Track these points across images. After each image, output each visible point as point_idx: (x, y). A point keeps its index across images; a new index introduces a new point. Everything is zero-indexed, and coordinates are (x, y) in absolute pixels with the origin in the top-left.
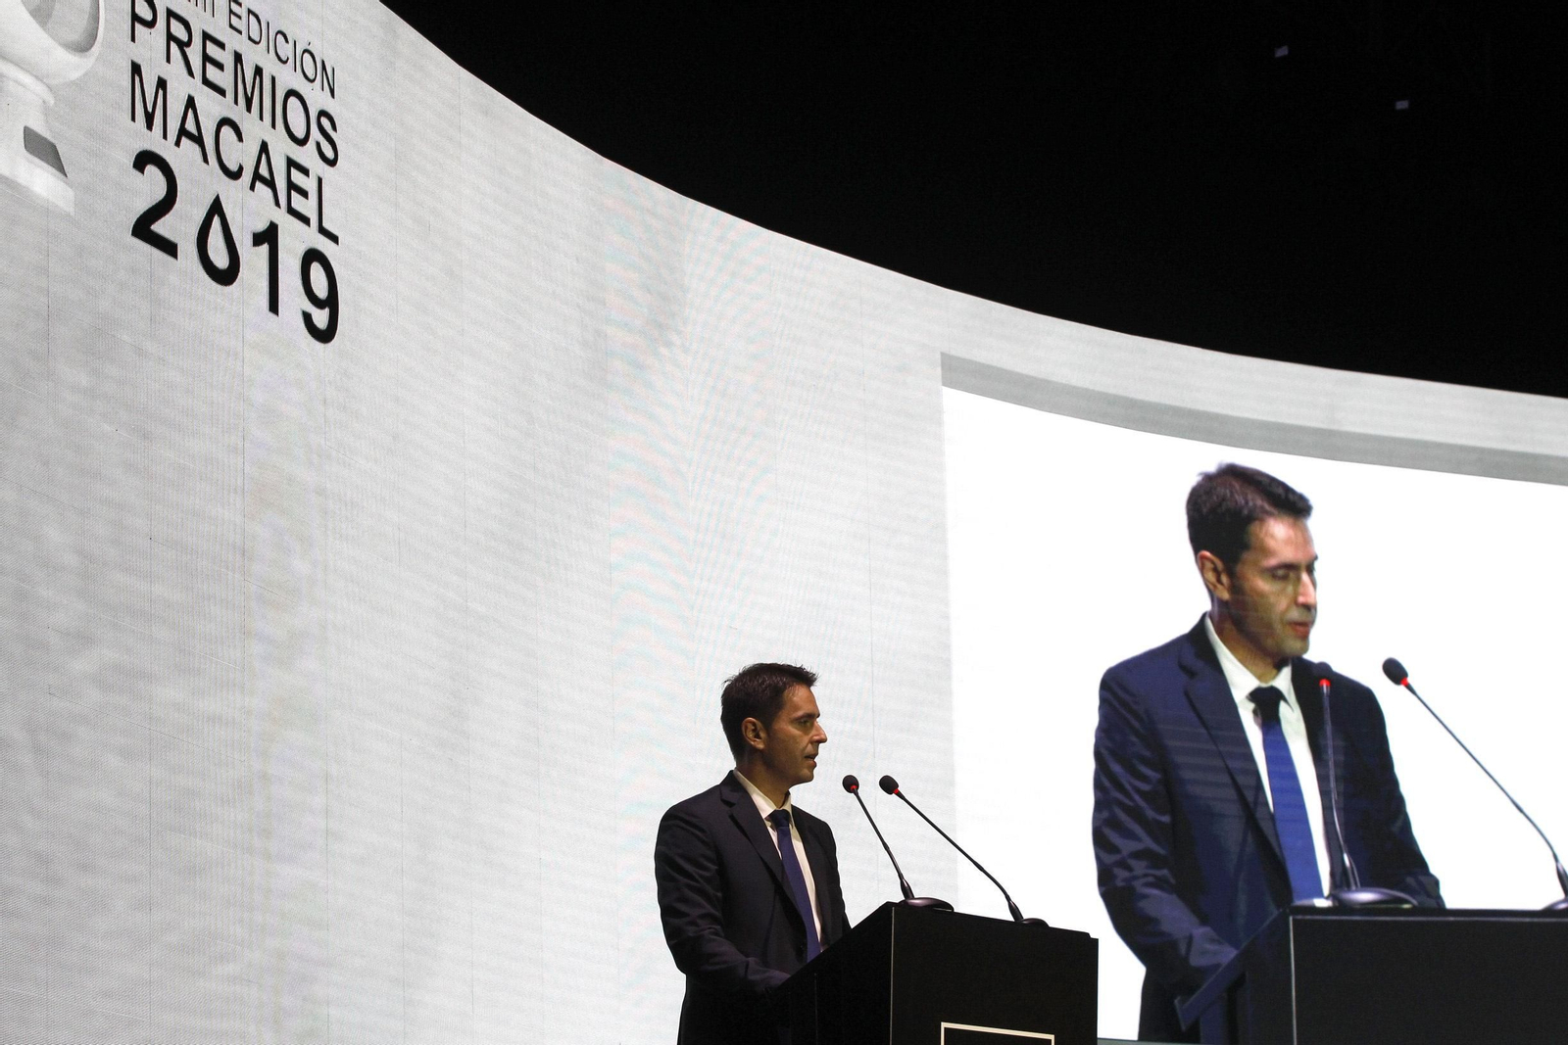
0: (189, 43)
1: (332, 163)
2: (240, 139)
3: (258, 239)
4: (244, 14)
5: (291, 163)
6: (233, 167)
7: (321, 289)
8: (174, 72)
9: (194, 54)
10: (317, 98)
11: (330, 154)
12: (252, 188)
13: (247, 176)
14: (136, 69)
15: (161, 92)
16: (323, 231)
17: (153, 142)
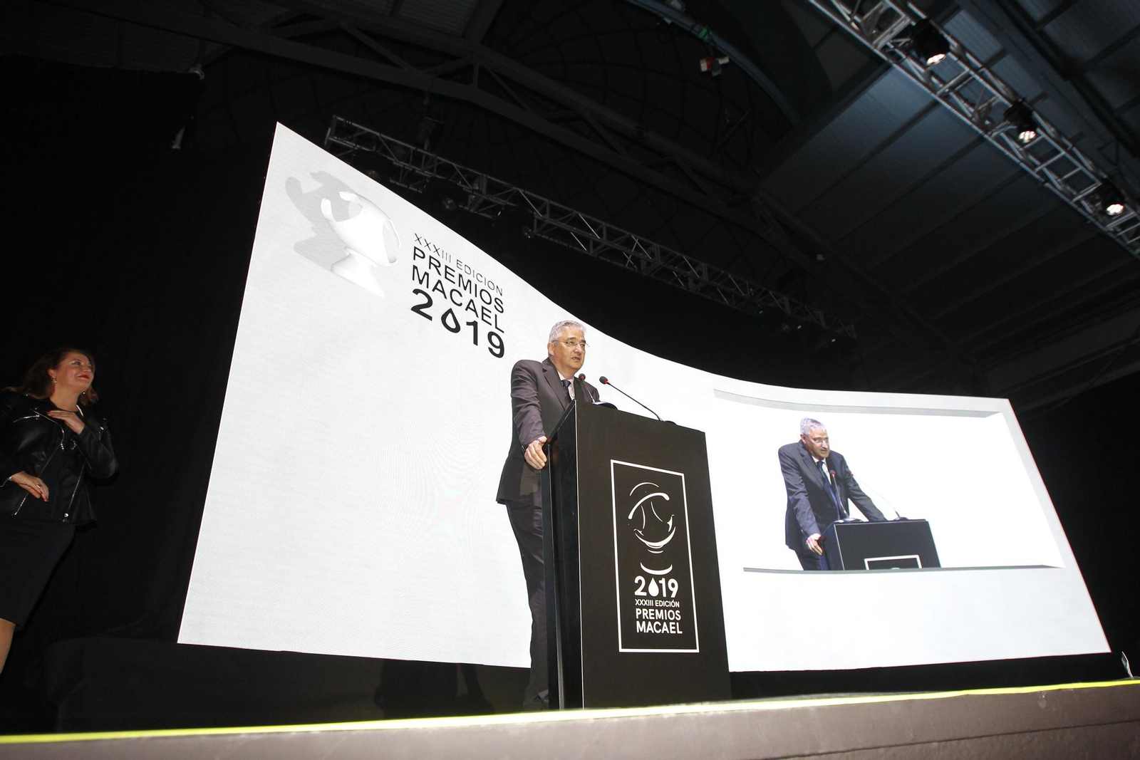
0: (439, 266)
1: (502, 312)
2: (461, 296)
3: (468, 324)
4: (464, 266)
5: (483, 308)
6: (459, 303)
7: (497, 343)
8: (433, 272)
9: (442, 270)
10: (494, 294)
11: (501, 310)
12: (466, 310)
13: (465, 306)
14: (415, 267)
15: (426, 276)
16: (496, 327)
17: (423, 287)
